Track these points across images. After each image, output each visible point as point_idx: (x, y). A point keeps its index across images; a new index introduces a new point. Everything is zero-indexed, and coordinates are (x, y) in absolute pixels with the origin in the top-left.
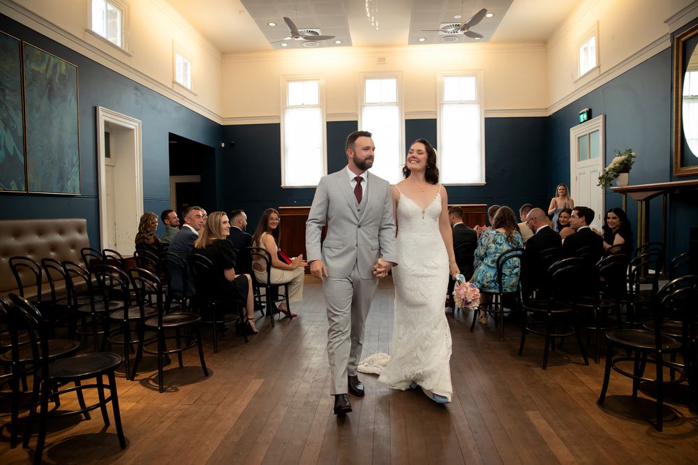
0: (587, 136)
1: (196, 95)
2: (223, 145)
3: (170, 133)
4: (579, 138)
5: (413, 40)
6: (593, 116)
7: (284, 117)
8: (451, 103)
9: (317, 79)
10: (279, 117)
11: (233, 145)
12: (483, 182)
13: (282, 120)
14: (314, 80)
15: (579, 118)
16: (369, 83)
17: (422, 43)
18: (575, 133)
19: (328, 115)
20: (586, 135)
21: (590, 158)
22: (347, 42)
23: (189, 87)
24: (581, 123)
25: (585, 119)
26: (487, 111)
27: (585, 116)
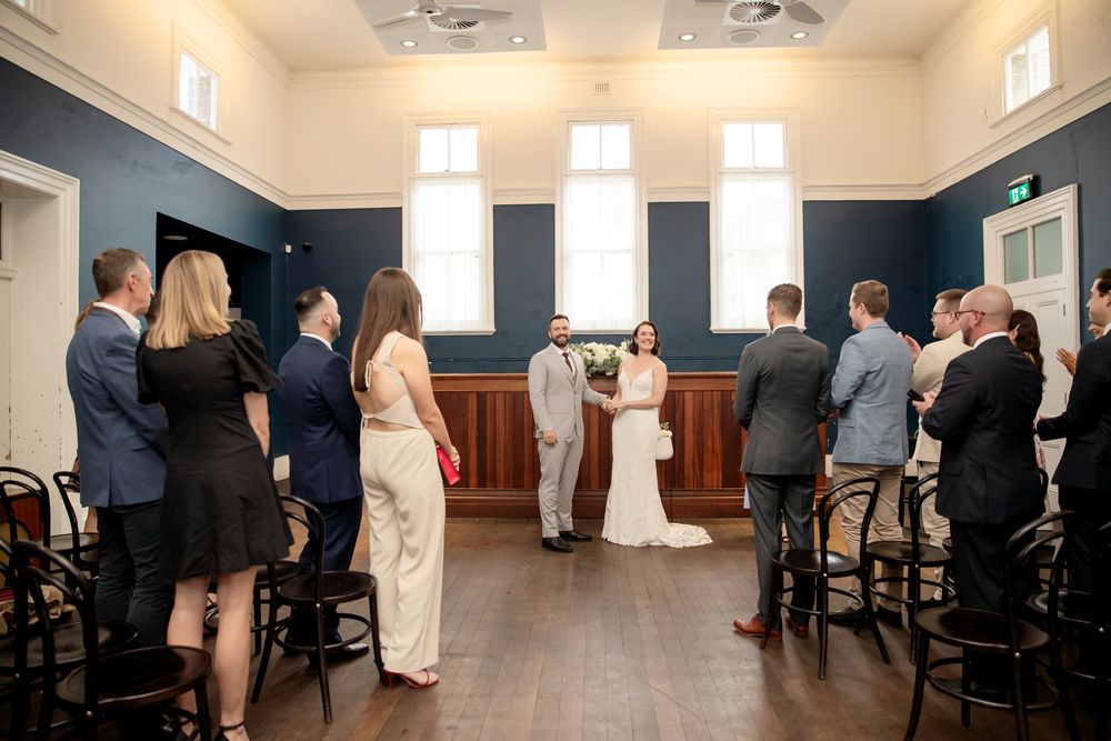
0: (1030, 231)
1: (228, 143)
2: (288, 249)
3: (159, 214)
4: (1004, 237)
5: (670, 40)
6: (1042, 191)
7: (409, 195)
8: (738, 172)
9: (478, 123)
10: (399, 196)
11: (308, 249)
13: (406, 199)
14: (471, 123)
15: (1007, 197)
16: (578, 132)
17: (687, 45)
18: (993, 229)
19: (496, 193)
20: (1026, 229)
21: (1035, 277)
22: (535, 42)
23: (213, 127)
24: (1012, 206)
25: (1024, 197)
26: (806, 188)
27: (1024, 191)
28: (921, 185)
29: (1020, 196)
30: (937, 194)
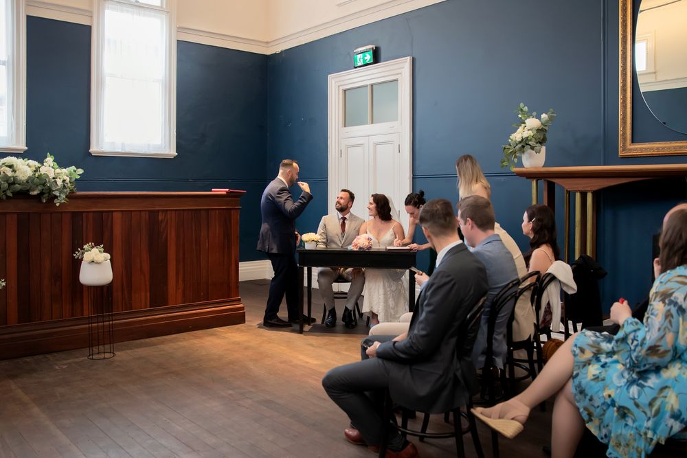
0: (369, 88)
4: (345, 91)
6: (382, 58)
12: (171, 151)
15: (354, 61)
18: (336, 84)
20: (366, 86)
21: (372, 123)
24: (356, 68)
25: (368, 62)
26: (181, 29)
27: (369, 57)
28: (267, 43)
29: (364, 60)
30: (282, 52)
